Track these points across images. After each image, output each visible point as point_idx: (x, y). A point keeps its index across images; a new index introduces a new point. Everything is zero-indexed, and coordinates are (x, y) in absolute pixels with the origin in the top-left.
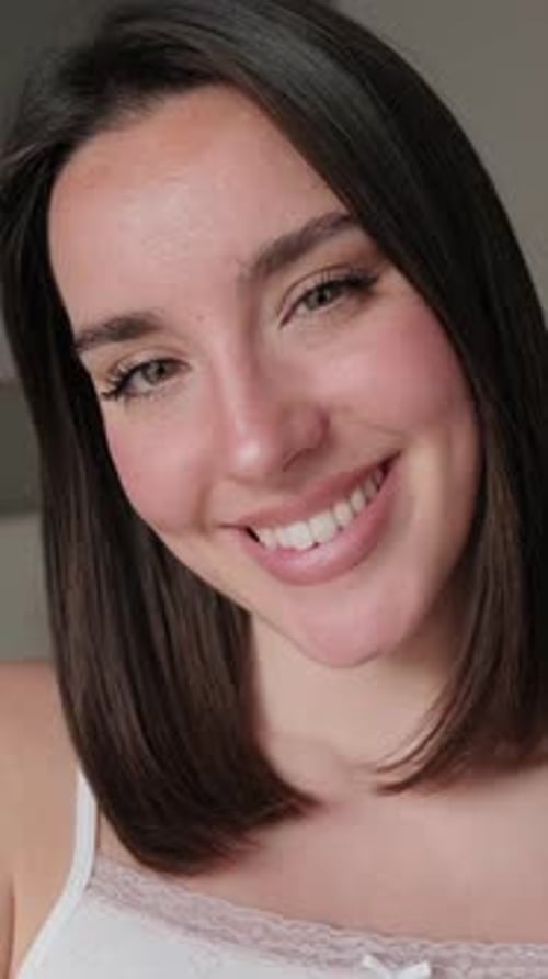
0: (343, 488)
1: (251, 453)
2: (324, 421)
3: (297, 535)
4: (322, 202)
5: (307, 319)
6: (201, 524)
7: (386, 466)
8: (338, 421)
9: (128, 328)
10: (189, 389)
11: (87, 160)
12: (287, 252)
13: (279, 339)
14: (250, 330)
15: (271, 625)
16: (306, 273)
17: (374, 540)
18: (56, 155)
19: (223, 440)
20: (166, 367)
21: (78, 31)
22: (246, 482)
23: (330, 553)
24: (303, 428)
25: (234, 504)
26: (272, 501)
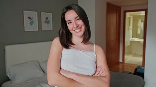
0: (79, 28)
1: (75, 26)
2: (78, 25)
3: (77, 30)
4: (77, 16)
5: (78, 20)
6: (72, 30)
7: (81, 27)
8: (79, 25)
9: (69, 21)
10: (72, 24)
11: (67, 13)
12: (77, 17)
13: (76, 21)
14: (75, 21)
15: (74, 34)
16: (78, 18)
17: (81, 31)
18: (65, 13)
19: (74, 26)
20: (71, 23)
21: (66, 6)
22: (75, 28)
23: (79, 31)
24: (77, 25)
25: (74, 29)
26: (76, 29)
